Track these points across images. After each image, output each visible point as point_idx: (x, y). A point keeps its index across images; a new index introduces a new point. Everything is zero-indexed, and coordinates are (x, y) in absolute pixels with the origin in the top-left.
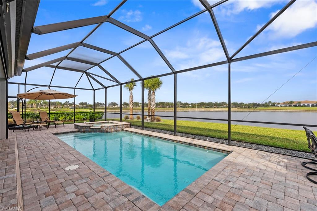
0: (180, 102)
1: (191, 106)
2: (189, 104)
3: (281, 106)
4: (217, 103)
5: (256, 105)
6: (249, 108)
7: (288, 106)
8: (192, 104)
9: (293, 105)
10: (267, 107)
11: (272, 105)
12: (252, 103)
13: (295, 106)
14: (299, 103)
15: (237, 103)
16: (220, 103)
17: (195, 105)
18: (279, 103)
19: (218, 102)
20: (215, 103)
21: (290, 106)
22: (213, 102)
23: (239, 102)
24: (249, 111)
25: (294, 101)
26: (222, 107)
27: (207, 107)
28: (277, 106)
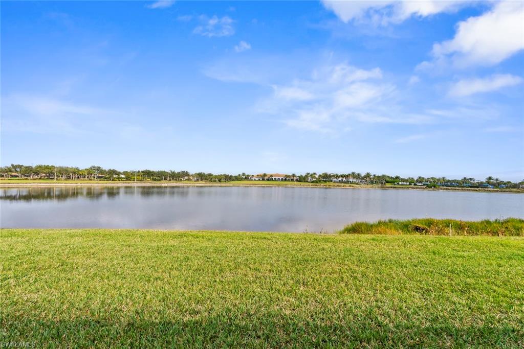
0: (99, 168)
1: (123, 176)
2: (118, 174)
3: (255, 180)
4: (174, 172)
5: (228, 178)
6: (220, 181)
7: (261, 179)
8: (125, 173)
9: (266, 178)
10: (240, 180)
11: (246, 178)
12: (223, 174)
13: (268, 180)
14: (272, 176)
15: (204, 174)
16: (179, 173)
17: (132, 174)
18: (253, 176)
19: (176, 172)
20: (170, 172)
21: (263, 180)
22: (167, 170)
23: (206, 173)
24: (220, 186)
25: (267, 173)
26: (181, 180)
27: (155, 180)
28: (251, 180)
